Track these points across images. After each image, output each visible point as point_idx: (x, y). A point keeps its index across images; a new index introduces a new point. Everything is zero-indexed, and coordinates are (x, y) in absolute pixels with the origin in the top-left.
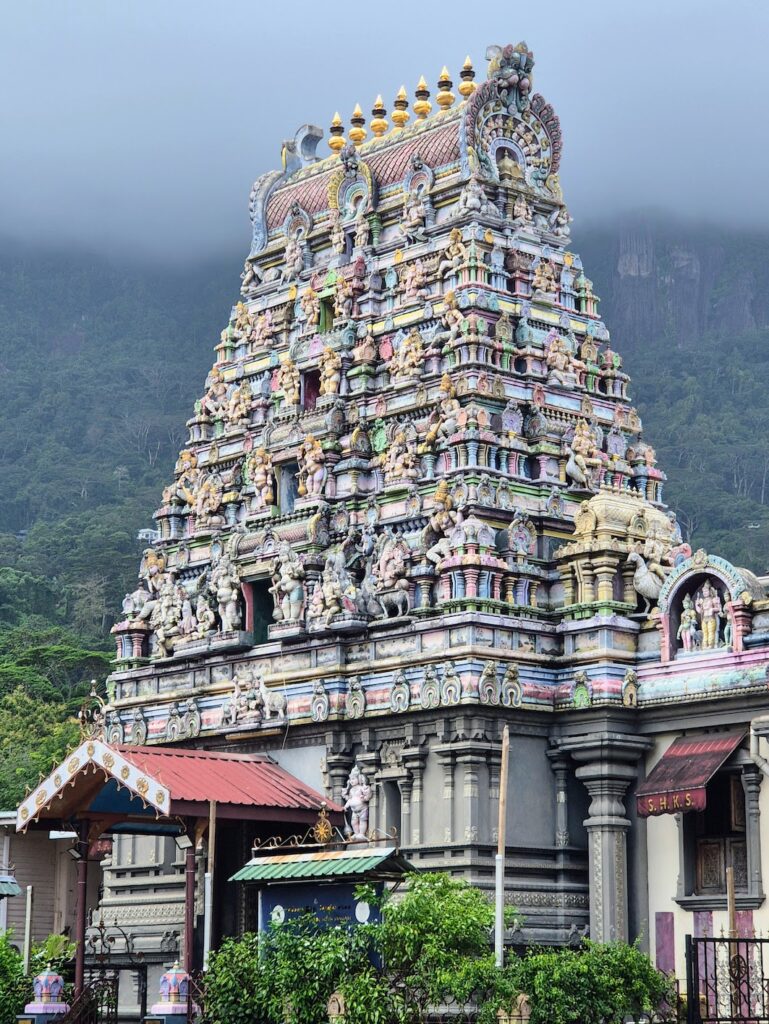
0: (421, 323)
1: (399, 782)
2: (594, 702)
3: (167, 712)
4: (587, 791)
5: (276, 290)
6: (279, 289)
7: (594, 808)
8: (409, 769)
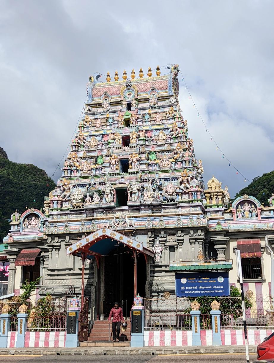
0: (163, 129)
1: (175, 246)
2: (223, 229)
3: (80, 224)
4: (217, 251)
5: (100, 114)
6: (101, 114)
7: (219, 256)
8: (178, 243)
